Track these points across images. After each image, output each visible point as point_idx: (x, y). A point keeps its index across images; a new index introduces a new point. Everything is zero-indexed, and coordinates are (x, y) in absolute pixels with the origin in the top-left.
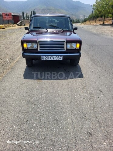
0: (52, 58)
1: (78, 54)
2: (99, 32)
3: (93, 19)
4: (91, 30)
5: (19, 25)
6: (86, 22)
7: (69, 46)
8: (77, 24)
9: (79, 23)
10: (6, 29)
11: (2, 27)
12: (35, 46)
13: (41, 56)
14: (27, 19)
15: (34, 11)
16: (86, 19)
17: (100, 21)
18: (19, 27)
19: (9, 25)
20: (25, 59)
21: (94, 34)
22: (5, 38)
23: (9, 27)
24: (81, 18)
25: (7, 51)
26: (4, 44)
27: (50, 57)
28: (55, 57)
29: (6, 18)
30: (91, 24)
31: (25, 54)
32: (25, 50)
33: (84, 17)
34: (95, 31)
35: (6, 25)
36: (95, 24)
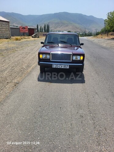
0: (60, 66)
1: (82, 64)
2: (108, 46)
3: (105, 33)
4: (101, 44)
5: (34, 37)
6: (98, 36)
7: (74, 58)
8: (90, 37)
9: (92, 36)
10: (22, 40)
11: (19, 39)
12: (48, 57)
13: (52, 64)
14: (41, 32)
15: (47, 25)
16: (98, 32)
17: (112, 35)
18: (34, 39)
19: (25, 37)
20: (39, 66)
21: (104, 48)
22: (21, 48)
23: (25, 39)
24: (94, 31)
25: (24, 60)
26: (21, 54)
27: (59, 65)
28: (63, 65)
29: (22, 30)
30: (103, 37)
31: (40, 62)
32: (40, 60)
33: (96, 31)
34: (105, 45)
35: (22, 37)
36: (106, 38)
